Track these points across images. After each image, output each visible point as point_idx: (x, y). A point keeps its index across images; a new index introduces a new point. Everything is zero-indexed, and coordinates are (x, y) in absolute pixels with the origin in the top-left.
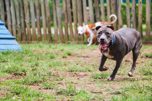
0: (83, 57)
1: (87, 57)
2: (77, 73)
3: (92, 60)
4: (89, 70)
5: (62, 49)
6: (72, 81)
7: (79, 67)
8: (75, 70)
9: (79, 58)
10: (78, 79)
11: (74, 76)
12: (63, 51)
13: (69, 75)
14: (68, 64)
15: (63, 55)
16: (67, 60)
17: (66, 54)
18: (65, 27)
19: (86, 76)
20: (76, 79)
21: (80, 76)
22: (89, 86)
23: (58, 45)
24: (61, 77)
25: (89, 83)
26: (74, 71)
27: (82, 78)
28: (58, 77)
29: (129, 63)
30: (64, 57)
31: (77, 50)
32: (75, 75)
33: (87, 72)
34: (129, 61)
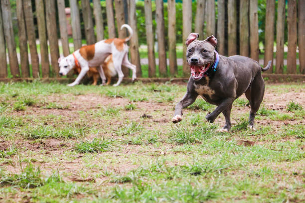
0: (59, 109)
1: (67, 109)
2: (44, 141)
3: (75, 115)
4: (69, 136)
5: (14, 93)
6: (34, 158)
7: (49, 130)
8: (41, 135)
9: (50, 111)
10: (47, 153)
11: (38, 148)
12: (18, 97)
13: (28, 145)
14: (28, 124)
15: (17, 106)
16: (24, 116)
17: (23, 103)
18: (20, 47)
19: (64, 147)
20: (42, 154)
21: (52, 149)
22: (69, 167)
23: (8, 85)
24: (11, 151)
25: (68, 162)
26: (38, 138)
27: (56, 151)
28: (6, 150)
29: (151, 120)
30: (18, 110)
31: (45, 96)
32: (41, 145)
33: (66, 139)
34: (149, 117)
